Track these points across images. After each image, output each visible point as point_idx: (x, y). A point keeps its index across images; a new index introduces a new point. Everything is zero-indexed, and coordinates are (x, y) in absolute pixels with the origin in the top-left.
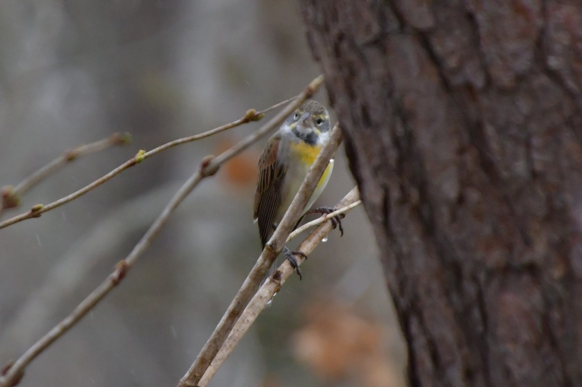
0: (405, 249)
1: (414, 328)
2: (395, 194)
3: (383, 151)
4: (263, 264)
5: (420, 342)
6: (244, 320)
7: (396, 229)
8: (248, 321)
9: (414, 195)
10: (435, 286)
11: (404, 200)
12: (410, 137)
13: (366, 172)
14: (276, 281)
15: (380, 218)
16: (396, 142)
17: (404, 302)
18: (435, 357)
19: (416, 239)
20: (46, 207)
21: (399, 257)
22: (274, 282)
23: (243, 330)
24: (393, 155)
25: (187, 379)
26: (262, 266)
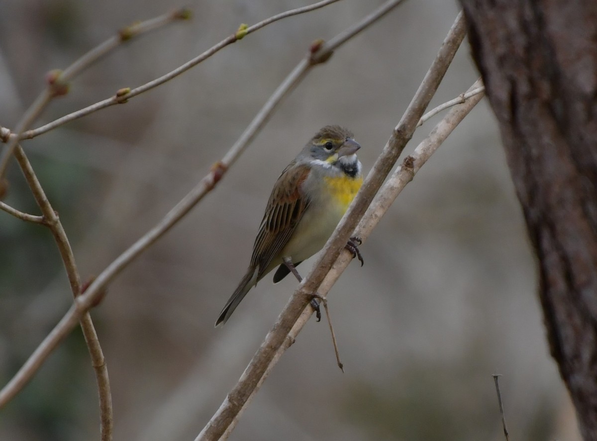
0: (535, 152)
1: (546, 243)
2: (523, 88)
3: (509, 38)
4: (390, 153)
5: (553, 259)
6: (372, 215)
7: (525, 128)
8: (376, 216)
9: (545, 88)
10: (569, 194)
11: (534, 94)
12: (541, 21)
13: (491, 63)
14: (409, 169)
15: (506, 116)
16: (524, 26)
17: (534, 213)
18: (569, 277)
19: (547, 140)
20: (133, 91)
21: (528, 160)
22: (406, 169)
23: (371, 226)
24: (521, 41)
25: (304, 287)
26: (389, 155)
